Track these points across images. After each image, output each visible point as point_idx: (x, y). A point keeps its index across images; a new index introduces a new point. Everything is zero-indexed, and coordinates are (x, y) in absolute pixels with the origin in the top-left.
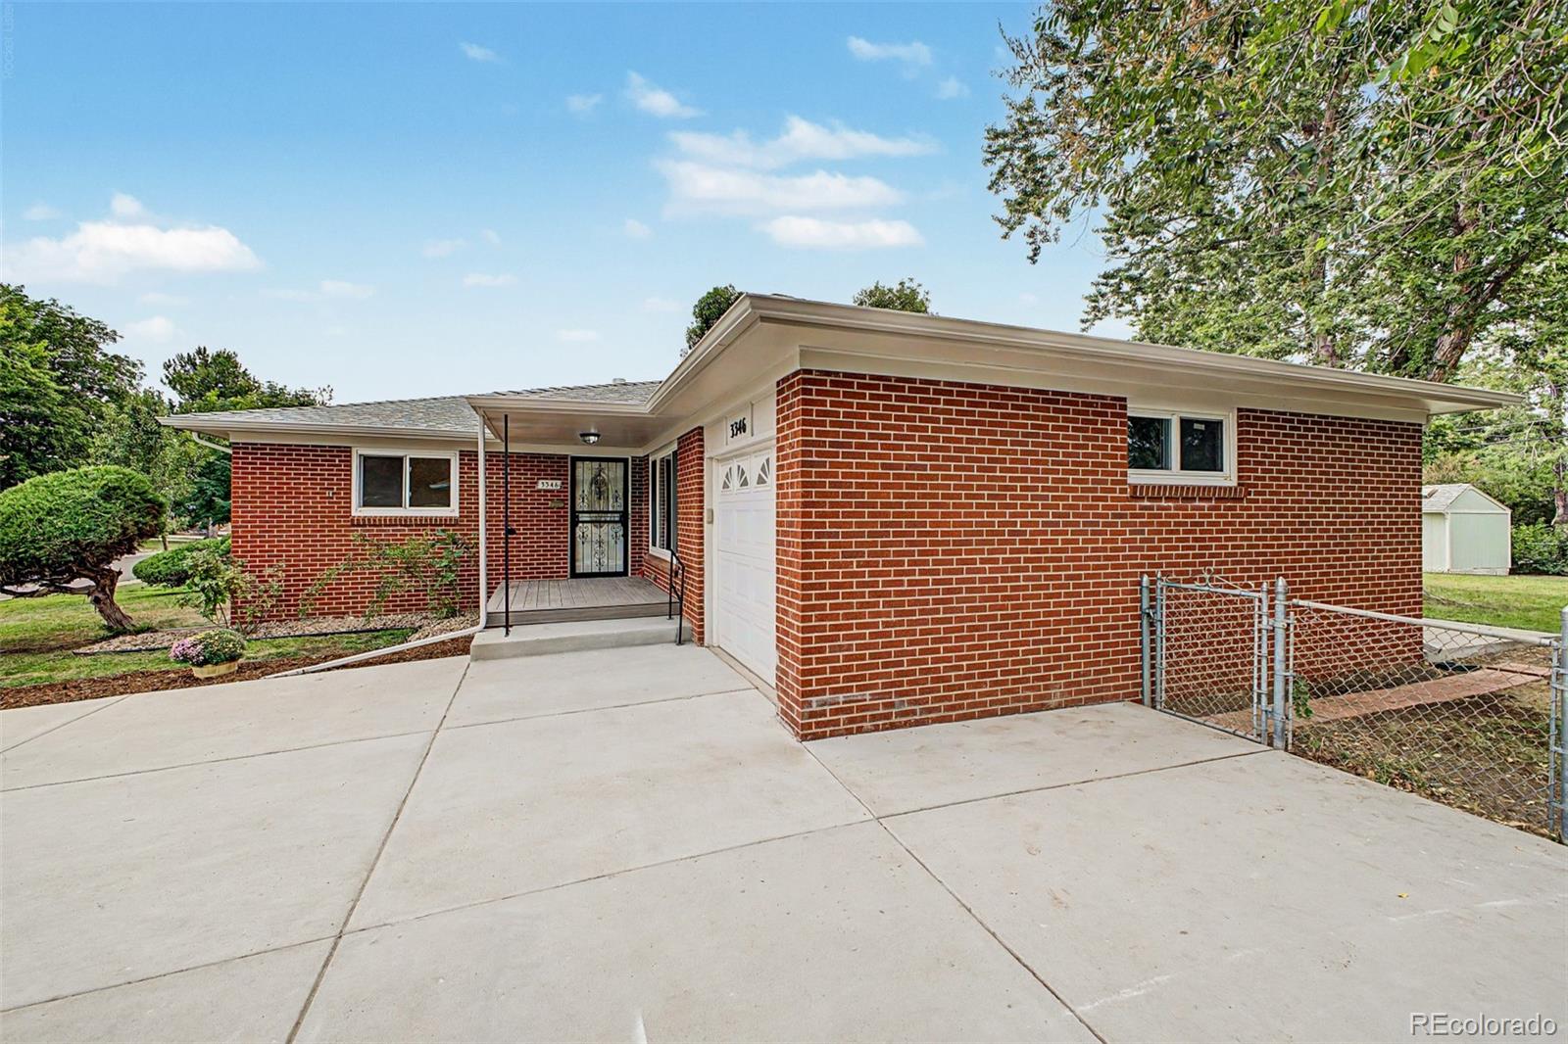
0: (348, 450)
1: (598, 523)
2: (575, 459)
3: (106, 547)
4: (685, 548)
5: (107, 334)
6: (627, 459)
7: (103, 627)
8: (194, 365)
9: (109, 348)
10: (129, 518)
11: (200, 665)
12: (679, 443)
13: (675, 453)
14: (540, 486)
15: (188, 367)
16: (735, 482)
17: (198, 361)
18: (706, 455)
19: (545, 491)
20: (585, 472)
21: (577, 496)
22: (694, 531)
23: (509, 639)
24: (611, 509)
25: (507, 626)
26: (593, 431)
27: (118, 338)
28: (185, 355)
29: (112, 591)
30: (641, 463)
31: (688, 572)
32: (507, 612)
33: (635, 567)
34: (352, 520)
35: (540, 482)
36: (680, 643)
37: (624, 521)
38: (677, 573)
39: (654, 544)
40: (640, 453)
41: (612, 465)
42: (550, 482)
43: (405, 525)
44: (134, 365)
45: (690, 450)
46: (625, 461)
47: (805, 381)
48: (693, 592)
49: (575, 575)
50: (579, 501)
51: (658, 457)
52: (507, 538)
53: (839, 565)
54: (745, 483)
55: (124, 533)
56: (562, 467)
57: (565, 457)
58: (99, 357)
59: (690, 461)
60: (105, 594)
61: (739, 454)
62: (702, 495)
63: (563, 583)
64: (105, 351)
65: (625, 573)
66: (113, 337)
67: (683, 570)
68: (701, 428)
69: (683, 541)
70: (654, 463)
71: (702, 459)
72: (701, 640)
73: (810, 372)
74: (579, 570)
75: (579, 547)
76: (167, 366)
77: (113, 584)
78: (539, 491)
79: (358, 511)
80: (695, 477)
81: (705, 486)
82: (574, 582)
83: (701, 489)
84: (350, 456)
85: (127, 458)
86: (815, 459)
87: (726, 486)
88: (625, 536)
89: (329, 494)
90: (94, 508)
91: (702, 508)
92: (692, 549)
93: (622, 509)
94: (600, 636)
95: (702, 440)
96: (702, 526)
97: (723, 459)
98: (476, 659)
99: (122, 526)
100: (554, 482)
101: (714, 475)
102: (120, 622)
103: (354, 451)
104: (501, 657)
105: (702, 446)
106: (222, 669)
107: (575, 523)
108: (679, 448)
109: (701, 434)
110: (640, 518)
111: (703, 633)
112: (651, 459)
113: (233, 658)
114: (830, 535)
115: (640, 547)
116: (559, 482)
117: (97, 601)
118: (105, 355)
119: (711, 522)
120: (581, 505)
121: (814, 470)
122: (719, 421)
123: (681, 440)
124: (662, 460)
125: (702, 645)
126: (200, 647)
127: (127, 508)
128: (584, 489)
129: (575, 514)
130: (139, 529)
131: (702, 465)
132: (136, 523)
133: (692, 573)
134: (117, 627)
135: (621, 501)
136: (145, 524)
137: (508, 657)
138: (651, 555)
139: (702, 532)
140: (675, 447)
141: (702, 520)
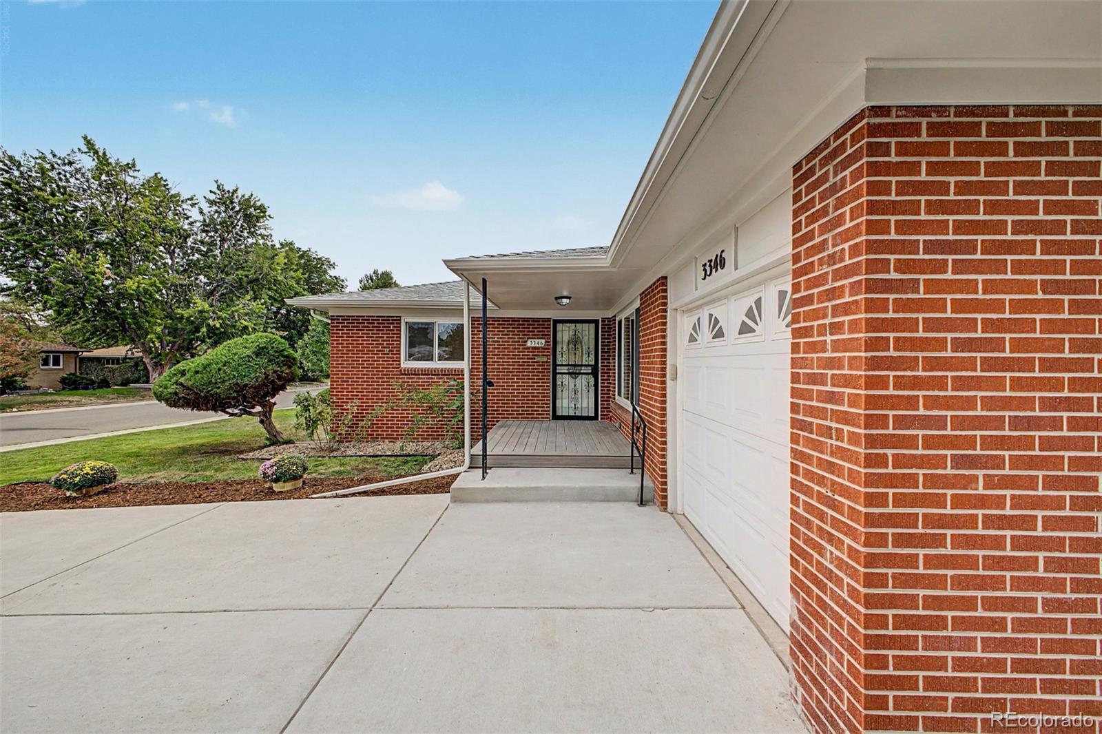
0: (398, 319)
1: (574, 375)
2: (556, 322)
3: (255, 388)
4: (646, 403)
5: (331, 265)
6: (598, 320)
7: (267, 439)
8: (372, 280)
9: (332, 272)
10: (270, 368)
11: (276, 481)
12: (641, 299)
13: (638, 310)
14: (529, 344)
15: (370, 281)
16: (705, 333)
17: (374, 278)
18: (670, 307)
19: (533, 348)
20: (565, 333)
21: (558, 352)
22: (655, 388)
23: (486, 484)
24: (584, 363)
25: (485, 468)
26: (565, 294)
27: (335, 267)
28: (369, 275)
29: (270, 415)
30: (609, 323)
31: (650, 429)
32: (485, 456)
33: (602, 412)
34: (401, 370)
35: (529, 340)
36: (642, 503)
37: (595, 373)
38: (638, 429)
39: (620, 394)
40: (609, 314)
41: (585, 326)
42: (537, 341)
43: (435, 375)
44: (343, 281)
45: (652, 303)
46: (596, 322)
47: (873, 130)
48: (656, 452)
49: (556, 417)
50: (559, 356)
51: (623, 316)
52: (485, 390)
53: (947, 482)
54: (719, 334)
55: (266, 378)
56: (548, 328)
57: (548, 320)
58: (328, 277)
59: (652, 315)
60: (266, 417)
61: (713, 299)
62: (665, 350)
63: (545, 425)
64: (331, 274)
65: (595, 418)
66: (333, 266)
67: (645, 426)
68: (666, 278)
69: (645, 396)
70: (620, 322)
71: (665, 311)
72: (664, 505)
73: (883, 111)
74: (559, 413)
75: (559, 394)
76: (361, 282)
77: (271, 411)
78: (529, 348)
79: (406, 364)
80: (658, 331)
81: (668, 340)
82: (553, 423)
83: (664, 343)
84: (400, 324)
85: (323, 331)
86: (894, 275)
87: (692, 339)
88: (596, 385)
89: (386, 351)
90: (249, 361)
91: (664, 363)
92: (653, 406)
93: (593, 363)
94: (562, 489)
95: (665, 291)
96: (664, 382)
97: (689, 310)
98: (455, 500)
99: (265, 373)
100: (540, 341)
101: (679, 326)
102: (275, 436)
103: (402, 319)
104: (474, 501)
105: (665, 297)
106: (289, 486)
107: (555, 373)
108: (641, 305)
109: (665, 284)
110: (608, 371)
111: (665, 497)
112: (617, 319)
113: (295, 478)
114: (925, 422)
115: (608, 398)
116: (543, 341)
117: (262, 422)
118: (330, 276)
119: (675, 378)
120: (560, 360)
121: (892, 297)
122: (685, 265)
123: (644, 295)
124: (627, 319)
125: (665, 510)
126: (275, 467)
127: (269, 361)
128: (562, 347)
129: (555, 365)
130: (278, 375)
131: (665, 317)
132: (275, 372)
133: (654, 432)
134: (274, 440)
135: (592, 357)
136: (282, 372)
137: (481, 502)
138: (616, 404)
139: (664, 389)
140: (637, 304)
141: (664, 376)
